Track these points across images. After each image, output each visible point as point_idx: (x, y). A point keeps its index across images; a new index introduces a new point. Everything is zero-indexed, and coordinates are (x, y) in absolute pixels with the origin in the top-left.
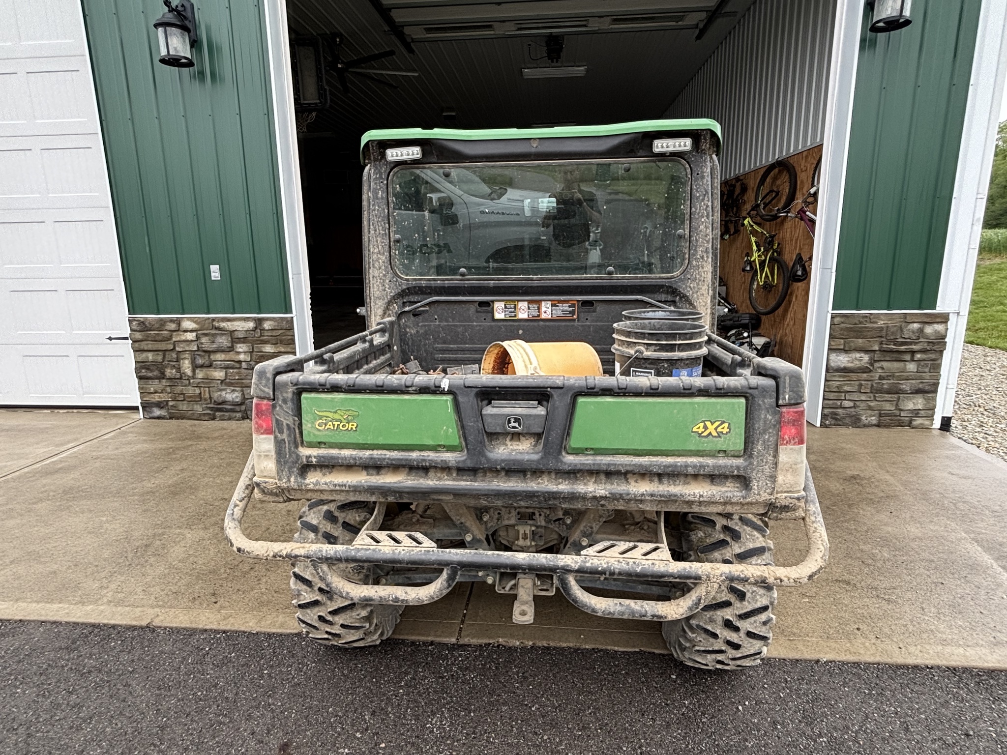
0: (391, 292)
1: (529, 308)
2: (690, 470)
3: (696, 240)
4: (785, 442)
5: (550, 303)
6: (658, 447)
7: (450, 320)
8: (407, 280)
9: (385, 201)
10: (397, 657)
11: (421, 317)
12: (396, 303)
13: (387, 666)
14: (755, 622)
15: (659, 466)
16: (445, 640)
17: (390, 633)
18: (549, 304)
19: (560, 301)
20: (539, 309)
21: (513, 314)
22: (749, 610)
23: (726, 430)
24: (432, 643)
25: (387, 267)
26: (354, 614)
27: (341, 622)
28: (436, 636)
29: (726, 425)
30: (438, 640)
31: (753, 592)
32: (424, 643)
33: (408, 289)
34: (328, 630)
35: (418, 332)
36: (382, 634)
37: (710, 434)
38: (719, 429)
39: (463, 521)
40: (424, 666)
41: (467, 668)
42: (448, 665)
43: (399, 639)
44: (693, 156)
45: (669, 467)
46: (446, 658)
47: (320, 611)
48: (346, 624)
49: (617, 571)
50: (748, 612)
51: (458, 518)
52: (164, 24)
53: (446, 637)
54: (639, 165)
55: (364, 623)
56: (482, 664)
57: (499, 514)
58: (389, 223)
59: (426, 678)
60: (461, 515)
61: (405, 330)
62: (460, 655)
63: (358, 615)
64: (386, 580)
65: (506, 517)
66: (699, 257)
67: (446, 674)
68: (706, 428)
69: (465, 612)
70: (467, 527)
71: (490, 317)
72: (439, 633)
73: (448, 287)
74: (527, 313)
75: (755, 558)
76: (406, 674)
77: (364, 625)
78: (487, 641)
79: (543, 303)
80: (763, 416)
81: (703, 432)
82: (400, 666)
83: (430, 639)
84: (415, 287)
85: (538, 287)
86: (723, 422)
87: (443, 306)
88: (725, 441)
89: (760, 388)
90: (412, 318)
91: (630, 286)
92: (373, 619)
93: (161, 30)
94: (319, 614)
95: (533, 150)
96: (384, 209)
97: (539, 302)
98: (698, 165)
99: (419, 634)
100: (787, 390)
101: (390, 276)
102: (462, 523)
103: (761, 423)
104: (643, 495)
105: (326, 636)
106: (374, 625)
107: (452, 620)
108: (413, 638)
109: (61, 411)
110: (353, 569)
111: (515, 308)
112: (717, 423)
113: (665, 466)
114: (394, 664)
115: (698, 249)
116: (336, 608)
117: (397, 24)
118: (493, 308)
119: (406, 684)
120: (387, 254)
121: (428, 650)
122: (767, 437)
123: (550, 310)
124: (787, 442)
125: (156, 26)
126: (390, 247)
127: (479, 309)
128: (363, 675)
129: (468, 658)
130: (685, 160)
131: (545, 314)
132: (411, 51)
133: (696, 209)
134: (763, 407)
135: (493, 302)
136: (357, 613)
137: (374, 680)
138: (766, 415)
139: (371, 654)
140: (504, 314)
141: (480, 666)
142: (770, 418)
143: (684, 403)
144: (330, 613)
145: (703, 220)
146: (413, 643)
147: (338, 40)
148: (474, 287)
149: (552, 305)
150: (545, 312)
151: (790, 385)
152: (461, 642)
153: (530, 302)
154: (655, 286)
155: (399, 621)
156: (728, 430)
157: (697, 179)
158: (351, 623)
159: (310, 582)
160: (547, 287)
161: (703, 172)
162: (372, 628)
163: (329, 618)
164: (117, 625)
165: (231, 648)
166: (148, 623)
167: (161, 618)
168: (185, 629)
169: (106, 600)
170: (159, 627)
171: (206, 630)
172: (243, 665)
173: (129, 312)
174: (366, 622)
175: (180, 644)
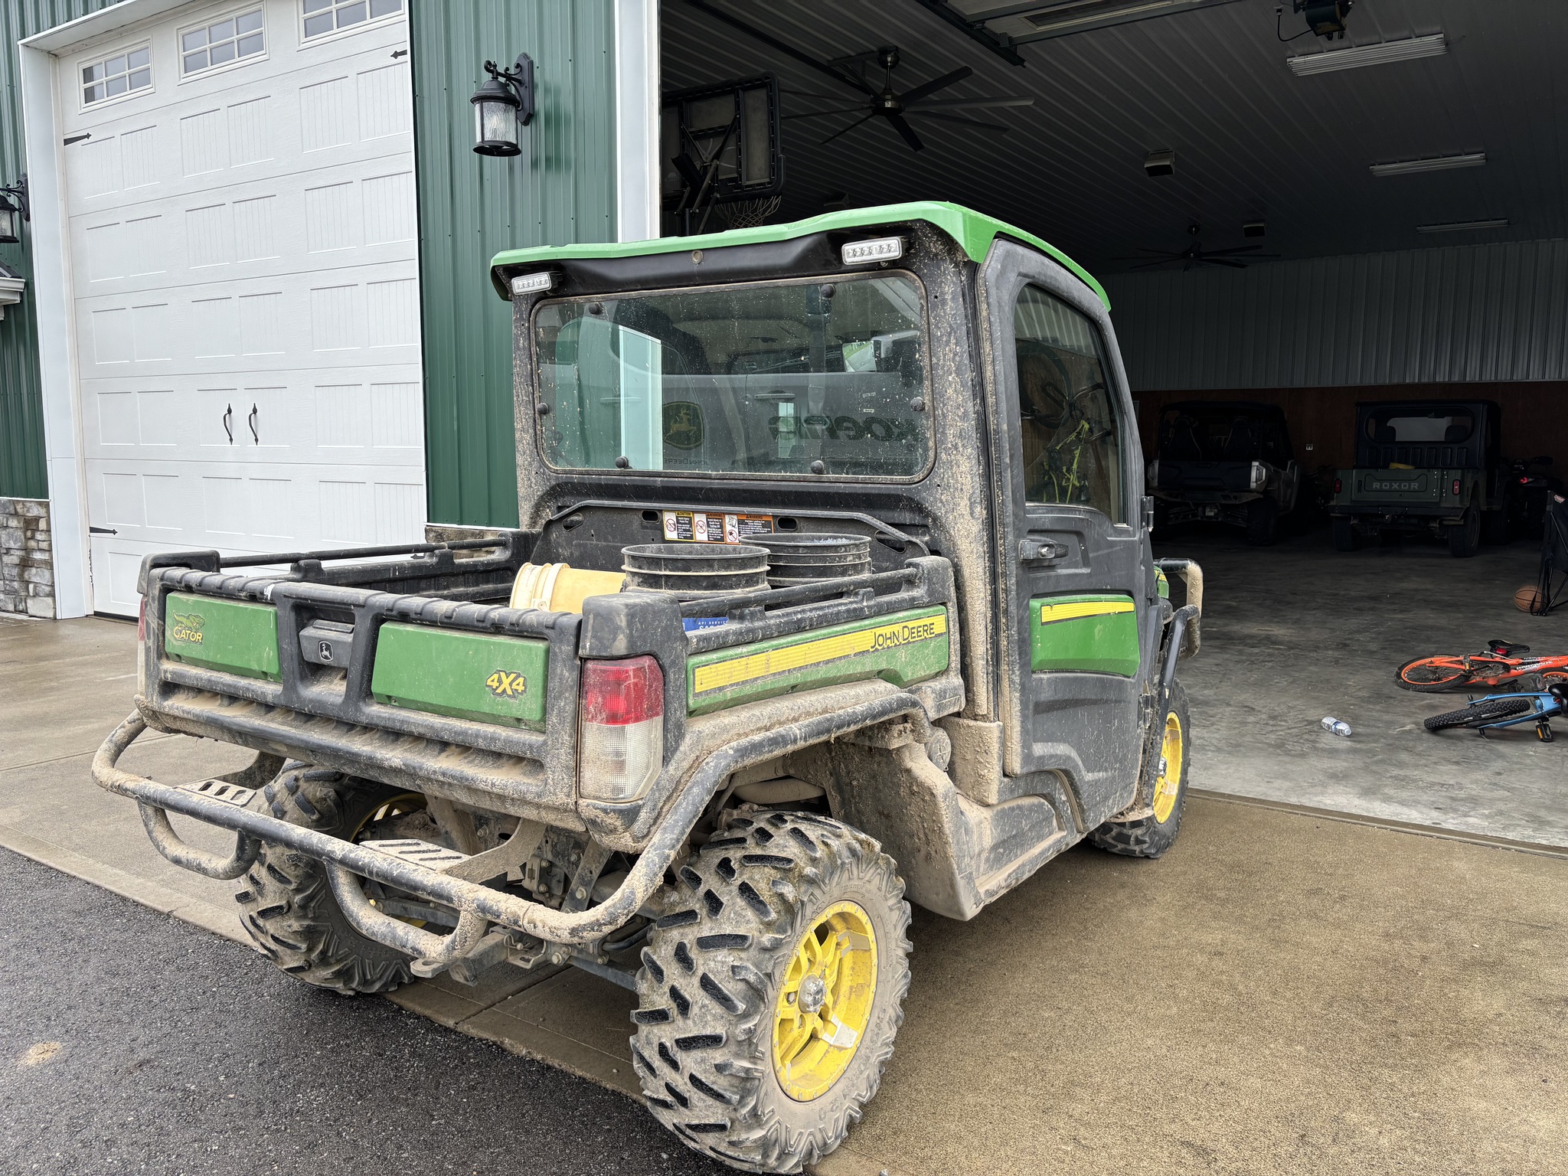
0: (538, 491)
1: (708, 526)
2: (481, 744)
3: (943, 414)
4: (590, 716)
5: (735, 517)
6: (452, 704)
7: (610, 538)
8: (556, 472)
9: (527, 352)
10: (360, 1018)
11: (574, 531)
12: (549, 507)
13: (338, 1023)
14: (703, 1060)
15: (450, 731)
16: (441, 1020)
18: (735, 519)
19: (750, 516)
20: (722, 527)
21: (688, 534)
22: (691, 1035)
23: (521, 688)
24: (419, 1017)
25: (532, 452)
26: (285, 924)
27: (273, 932)
28: (437, 1012)
29: (521, 680)
30: (434, 1016)
31: (703, 1006)
32: (411, 1014)
33: (558, 485)
34: (264, 941)
35: (572, 554)
37: (504, 691)
38: (514, 686)
40: (376, 1037)
41: (420, 1055)
42: (404, 1045)
43: (390, 1002)
44: (925, 265)
45: (459, 734)
46: (413, 1037)
47: (252, 910)
48: (276, 935)
49: (375, 870)
50: (689, 1038)
52: (481, 99)
53: (446, 1016)
54: (847, 285)
55: (300, 942)
56: (443, 1057)
58: (533, 386)
59: (363, 1049)
61: (557, 551)
63: (290, 926)
66: (950, 446)
67: (388, 1053)
68: (500, 681)
69: (510, 997)
71: (659, 537)
73: (606, 485)
74: (706, 533)
75: (725, 951)
76: (348, 1038)
77: (299, 945)
78: (488, 1036)
79: (727, 518)
80: (559, 672)
81: (497, 688)
82: (351, 1029)
84: (566, 483)
85: (720, 489)
86: (519, 676)
87: (600, 514)
88: (520, 705)
89: (557, 628)
90: (564, 531)
91: (850, 495)
93: (477, 107)
94: (251, 913)
95: (696, 268)
96: (526, 365)
97: (720, 515)
98: (934, 282)
99: (419, 1004)
100: (589, 634)
101: (536, 464)
103: (557, 680)
104: (435, 772)
105: (266, 952)
107: (478, 1000)
110: (290, 857)
111: (690, 523)
112: (513, 676)
113: (455, 733)
114: (349, 1023)
115: (947, 432)
116: (265, 908)
117: (969, 20)
118: (662, 521)
119: (333, 1048)
120: (531, 431)
121: (405, 1023)
122: (562, 704)
123: (737, 530)
124: (592, 717)
125: (473, 101)
126: (535, 421)
127: (645, 522)
128: (302, 1024)
129: (438, 1045)
130: (915, 273)
131: (730, 537)
132: (1016, 60)
133: (939, 360)
134: (560, 658)
135: (661, 511)
136: (290, 923)
137: (305, 1032)
138: (562, 670)
140: (676, 532)
141: (439, 1058)
142: (567, 674)
143: (480, 642)
144: (260, 913)
145: (950, 378)
146: (399, 1010)
147: (889, 59)
148: (638, 486)
149: (740, 522)
150: (731, 534)
151: (593, 627)
152: (457, 1027)
153: (709, 514)
154: (889, 496)
156: (523, 688)
157: (935, 307)
158: (283, 936)
160: (732, 490)
161: (943, 294)
162: (314, 956)
163: (260, 922)
164: (142, 905)
165: (213, 956)
166: (171, 911)
167: (188, 909)
168: (196, 926)
169: (161, 877)
170: (175, 918)
171: (213, 933)
172: (202, 976)
173: (428, 521)
174: (305, 940)
175: (172, 939)
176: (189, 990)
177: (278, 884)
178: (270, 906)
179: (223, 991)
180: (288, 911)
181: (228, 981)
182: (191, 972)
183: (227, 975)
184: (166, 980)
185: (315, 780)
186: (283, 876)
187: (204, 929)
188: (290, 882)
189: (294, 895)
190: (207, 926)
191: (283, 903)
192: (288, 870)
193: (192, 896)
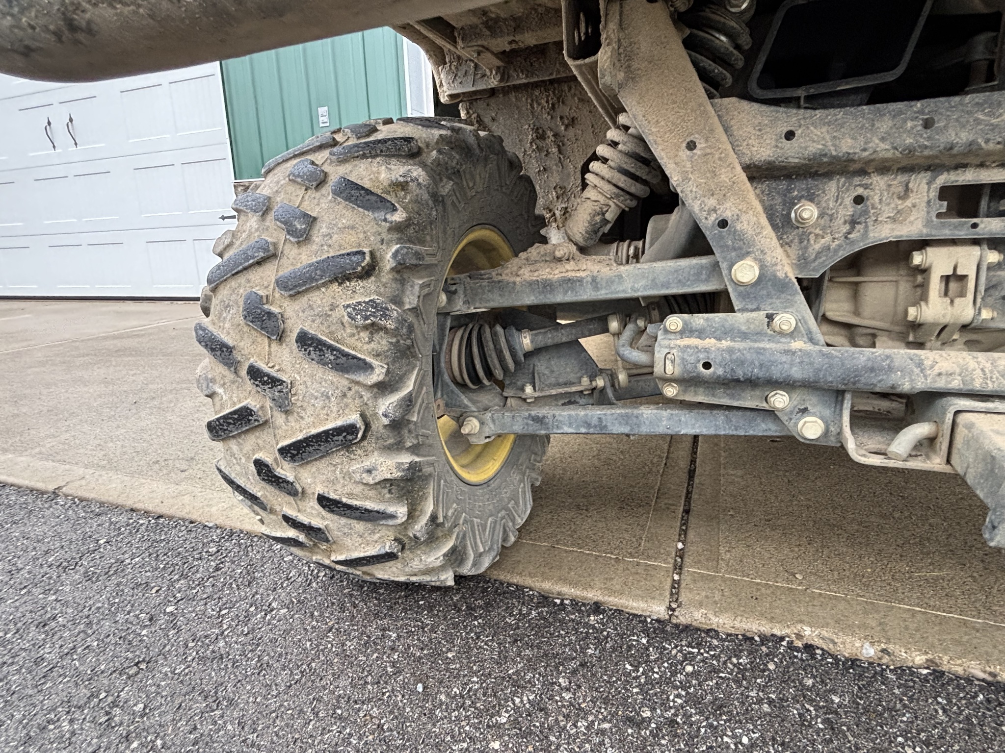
10: (496, 630)
13: (466, 651)
16: (635, 605)
17: (486, 562)
24: (597, 608)
26: (355, 466)
27: (320, 489)
28: (612, 592)
30: (613, 601)
32: (575, 603)
34: (292, 513)
36: (456, 556)
39: (728, 215)
40: (574, 672)
41: (719, 707)
42: (650, 682)
43: (510, 585)
46: (641, 658)
47: (260, 449)
48: (333, 496)
51: (712, 202)
53: (636, 597)
55: (390, 501)
56: (771, 702)
57: (859, 200)
59: (582, 713)
60: (723, 193)
62: (688, 658)
63: (369, 471)
64: (482, 423)
65: (887, 212)
67: (647, 714)
69: (680, 546)
70: (739, 236)
72: (617, 584)
76: (519, 685)
77: (391, 509)
78: (766, 628)
82: (503, 659)
83: (592, 595)
92: (424, 498)
94: (257, 456)
99: (564, 580)
102: (723, 224)
105: (292, 533)
106: (424, 519)
107: (649, 558)
108: (547, 586)
109: (179, 302)
114: (488, 648)
116: (300, 436)
119: (515, 723)
121: (587, 625)
128: (393, 664)
129: (716, 671)
136: (367, 463)
137: (420, 687)
139: (430, 608)
141: (766, 708)
144: (283, 451)
146: (545, 599)
152: (683, 618)
155: (512, 539)
158: (350, 495)
159: (230, 349)
162: (420, 527)
163: (286, 470)
164: (12, 485)
165: (146, 545)
166: (59, 488)
167: (83, 482)
168: (102, 504)
169: (37, 450)
170: (66, 496)
171: (132, 510)
172: (138, 585)
173: (236, 179)
174: (399, 499)
175: (66, 526)
176: (120, 617)
177: (332, 376)
178: (314, 431)
179: (188, 609)
180: (364, 437)
181: (190, 588)
182: (115, 580)
183: (183, 576)
184: (66, 604)
185: (364, 156)
186: (347, 355)
187: (116, 507)
188: (367, 367)
189: (375, 398)
190: (120, 501)
191: (354, 418)
192: (352, 341)
193: (86, 467)
